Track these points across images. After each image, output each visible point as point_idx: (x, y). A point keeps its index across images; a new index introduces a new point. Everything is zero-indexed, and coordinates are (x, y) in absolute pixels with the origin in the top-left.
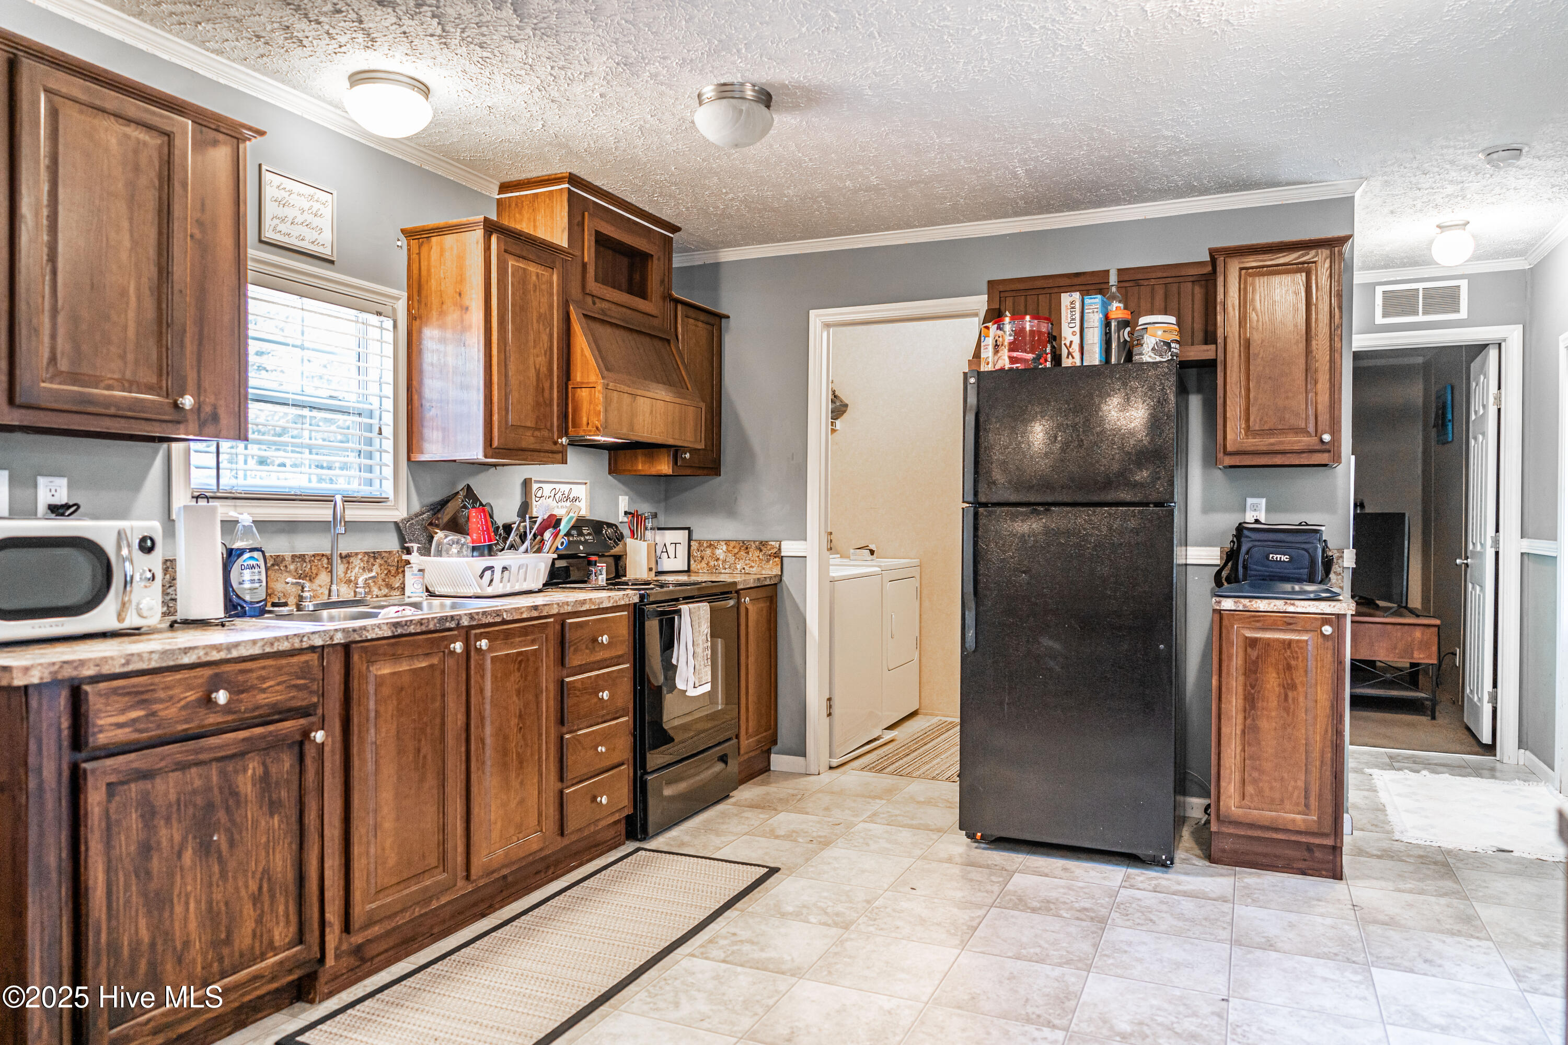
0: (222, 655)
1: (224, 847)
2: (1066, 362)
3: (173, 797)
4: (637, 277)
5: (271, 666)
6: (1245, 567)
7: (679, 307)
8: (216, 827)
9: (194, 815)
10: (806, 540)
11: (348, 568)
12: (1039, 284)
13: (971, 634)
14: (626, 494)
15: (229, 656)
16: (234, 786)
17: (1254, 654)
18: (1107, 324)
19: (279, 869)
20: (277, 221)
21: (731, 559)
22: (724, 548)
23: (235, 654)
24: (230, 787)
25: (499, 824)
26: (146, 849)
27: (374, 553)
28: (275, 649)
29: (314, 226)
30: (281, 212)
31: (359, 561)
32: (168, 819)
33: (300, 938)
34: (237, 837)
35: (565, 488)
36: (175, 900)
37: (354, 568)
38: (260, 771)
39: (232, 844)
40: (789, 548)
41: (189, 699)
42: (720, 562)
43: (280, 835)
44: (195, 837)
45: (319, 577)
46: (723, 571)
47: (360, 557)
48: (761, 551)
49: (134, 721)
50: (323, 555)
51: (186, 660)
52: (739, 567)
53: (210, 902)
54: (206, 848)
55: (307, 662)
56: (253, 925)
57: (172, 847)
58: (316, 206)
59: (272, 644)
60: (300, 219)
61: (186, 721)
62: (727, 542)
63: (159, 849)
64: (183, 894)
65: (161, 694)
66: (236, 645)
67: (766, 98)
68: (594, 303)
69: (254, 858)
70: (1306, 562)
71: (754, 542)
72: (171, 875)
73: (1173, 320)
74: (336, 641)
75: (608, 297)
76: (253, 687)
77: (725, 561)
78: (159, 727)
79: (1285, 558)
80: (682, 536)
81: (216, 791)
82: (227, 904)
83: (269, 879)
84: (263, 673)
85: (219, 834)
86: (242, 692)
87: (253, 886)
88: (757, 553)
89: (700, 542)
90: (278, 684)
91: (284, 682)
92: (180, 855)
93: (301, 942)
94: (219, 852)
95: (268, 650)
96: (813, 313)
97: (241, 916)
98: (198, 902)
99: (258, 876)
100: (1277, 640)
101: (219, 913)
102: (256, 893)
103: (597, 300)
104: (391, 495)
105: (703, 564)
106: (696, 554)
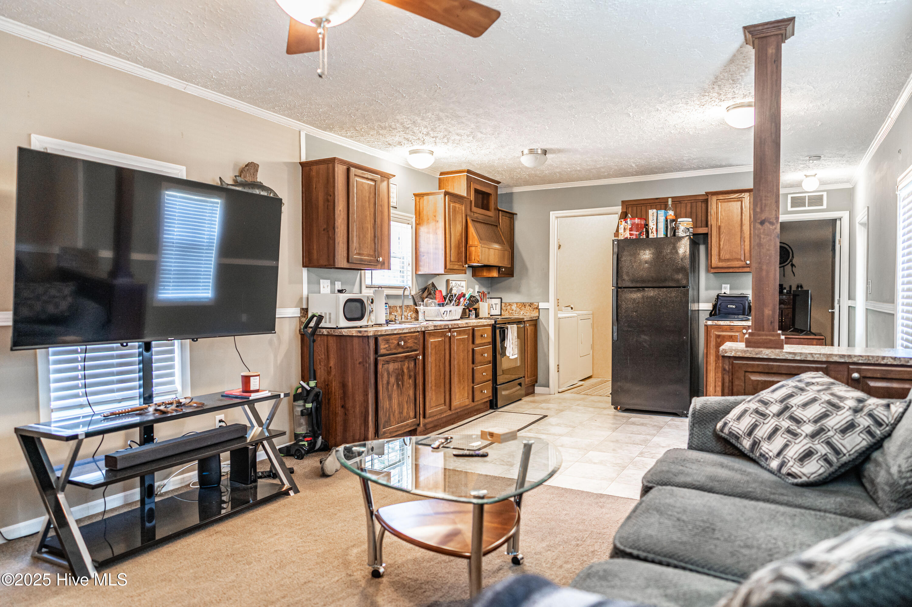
0: (401, 331)
2: (651, 236)
3: (392, 369)
4: (485, 202)
6: (719, 310)
7: (500, 212)
8: (400, 380)
9: (396, 375)
10: (549, 302)
12: (643, 202)
13: (615, 334)
14: (478, 284)
17: (719, 340)
18: (667, 221)
19: (411, 395)
21: (518, 310)
22: (516, 305)
23: (404, 331)
24: (402, 369)
25: (458, 394)
29: (392, 197)
32: (392, 375)
33: (415, 416)
35: (459, 283)
39: (403, 385)
40: (542, 305)
41: (396, 343)
42: (514, 311)
43: (411, 385)
44: (396, 382)
46: (515, 314)
51: (396, 332)
52: (521, 313)
53: (399, 401)
54: (398, 385)
55: (416, 335)
56: (407, 409)
57: (392, 383)
61: (395, 349)
62: (517, 303)
63: (390, 383)
64: (394, 397)
67: (545, 152)
69: (407, 391)
70: (742, 308)
71: (528, 303)
72: (392, 391)
73: (690, 220)
74: (422, 330)
75: (478, 212)
77: (516, 311)
78: (390, 350)
79: (734, 307)
80: (498, 301)
82: (402, 402)
84: (409, 337)
86: (406, 342)
89: (505, 304)
91: (412, 340)
92: (394, 386)
93: (415, 418)
96: (551, 213)
97: (404, 407)
99: (407, 396)
100: (728, 335)
101: (400, 405)
103: (475, 214)
104: (411, 286)
105: (507, 312)
106: (503, 308)
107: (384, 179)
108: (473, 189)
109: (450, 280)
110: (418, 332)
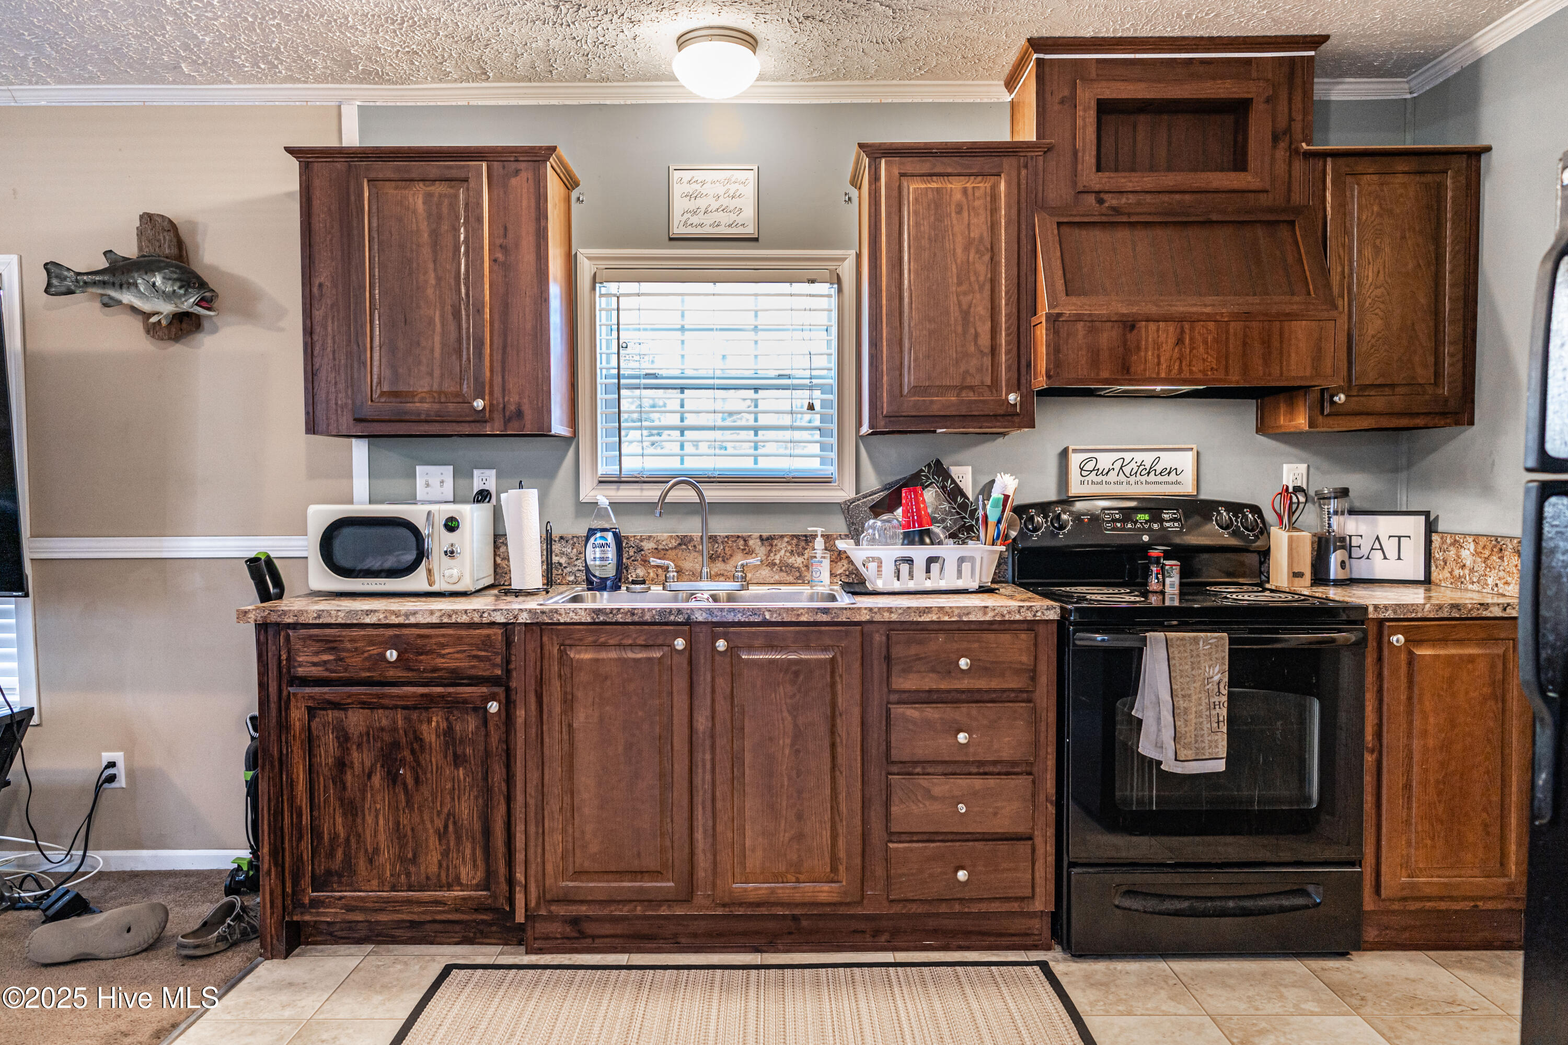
0: (401, 620)
1: (410, 781)
3: (362, 729)
5: (451, 635)
7: (1330, 162)
8: (403, 762)
9: (382, 749)
11: (770, 551)
14: (1302, 461)
15: (407, 622)
16: (418, 733)
19: (465, 817)
20: (689, 215)
21: (1480, 567)
22: (1472, 547)
23: (412, 620)
24: (415, 732)
25: (759, 853)
26: (341, 765)
27: (806, 536)
28: (453, 621)
29: (732, 208)
30: (692, 205)
31: (785, 544)
32: (359, 746)
33: (486, 884)
34: (422, 777)
35: (1148, 458)
36: (367, 812)
37: (779, 551)
38: (444, 725)
39: (417, 781)
41: (372, 652)
42: (1467, 572)
43: (465, 786)
44: (382, 766)
45: (734, 558)
46: (1470, 587)
47: (786, 539)
49: (325, 662)
50: (738, 537)
51: (367, 620)
52: (1490, 581)
53: (398, 824)
54: (393, 778)
55: (488, 636)
56: (440, 858)
57: (363, 770)
58: (733, 188)
59: (450, 616)
60: (714, 206)
61: (369, 670)
62: (1476, 538)
63: (352, 768)
64: (373, 810)
65: (348, 645)
66: (415, 613)
68: (1101, 201)
69: (439, 799)
72: (363, 791)
74: (520, 621)
76: (430, 652)
77: (1472, 570)
78: (346, 670)
80: (1414, 526)
81: (401, 732)
82: (413, 830)
83: (455, 823)
84: (442, 640)
85: (404, 768)
86: (421, 654)
87: (439, 823)
89: (1445, 537)
90: (458, 652)
91: (465, 651)
92: (369, 776)
93: (487, 888)
94: (405, 785)
95: (445, 620)
97: (427, 847)
98: (387, 821)
99: (443, 816)
101: (405, 836)
102: (442, 830)
103: (1105, 196)
104: (836, 475)
105: (1445, 573)
107: (513, 166)
108: (1093, 104)
109: (1075, 451)
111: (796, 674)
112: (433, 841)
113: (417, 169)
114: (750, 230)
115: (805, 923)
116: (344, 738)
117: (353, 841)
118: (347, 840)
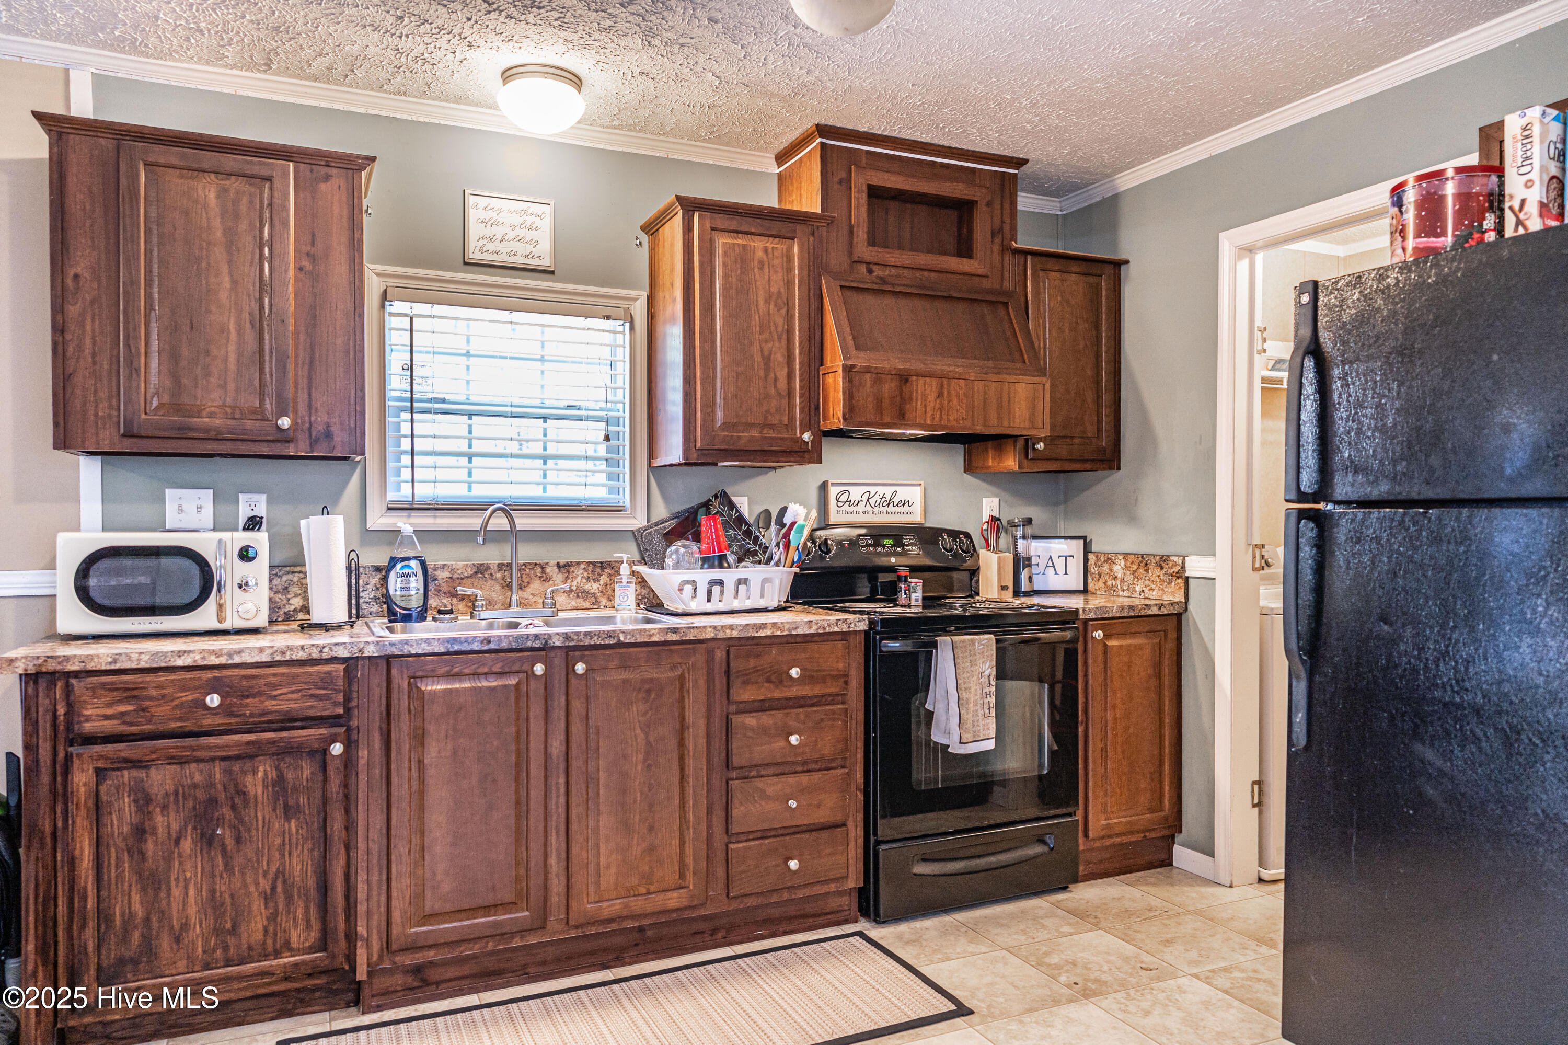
0: (223, 660)
1: (229, 841)
3: (169, 787)
5: (284, 674)
7: (1029, 258)
8: (220, 822)
9: (194, 808)
10: (1214, 555)
11: (567, 578)
13: (1300, 717)
14: (996, 496)
15: (230, 662)
16: (241, 786)
19: (297, 873)
20: (485, 241)
21: (1129, 578)
22: (1122, 563)
23: (237, 660)
24: (236, 785)
25: (613, 870)
26: (140, 832)
27: (601, 562)
28: (288, 658)
29: (528, 239)
30: (488, 232)
31: (581, 571)
32: (165, 807)
33: (323, 944)
34: (244, 835)
35: (888, 491)
36: (173, 883)
37: (576, 577)
38: (272, 774)
39: (238, 840)
40: (1196, 566)
41: (184, 699)
42: (1118, 582)
43: (298, 839)
44: (195, 828)
45: (531, 586)
46: (1121, 593)
47: (582, 566)
48: (1162, 568)
49: (123, 714)
50: (536, 564)
51: (180, 662)
52: (1138, 588)
53: (213, 892)
54: (207, 840)
55: (329, 673)
56: (265, 923)
57: (169, 833)
58: (530, 220)
59: (283, 653)
60: (511, 235)
61: (180, 719)
62: (1126, 556)
63: (154, 832)
64: (181, 880)
65: (154, 693)
66: (240, 652)
68: (870, 271)
69: (265, 858)
71: (1155, 556)
72: (168, 860)
74: (366, 654)
75: (892, 261)
76: (260, 694)
77: (1123, 580)
78: (149, 722)
80: (1076, 547)
81: (219, 787)
82: (232, 896)
83: (284, 882)
84: (272, 679)
85: (223, 827)
86: (248, 697)
87: (265, 885)
88: (1157, 571)
89: (1097, 554)
90: (292, 692)
91: (300, 691)
92: (177, 842)
93: (325, 949)
94: (223, 847)
95: (278, 658)
96: (1221, 235)
97: (249, 912)
98: (199, 891)
99: (271, 876)
101: (222, 904)
102: (269, 892)
103: (875, 268)
104: (628, 504)
105: (1101, 584)
106: (1093, 569)
107: (324, 170)
108: (865, 188)
109: (833, 484)
110: (334, 660)
111: (648, 691)
112: (258, 905)
113: (209, 159)
114: (546, 262)
115: (649, 933)
116: (144, 801)
117: (154, 919)
118: (147, 920)
